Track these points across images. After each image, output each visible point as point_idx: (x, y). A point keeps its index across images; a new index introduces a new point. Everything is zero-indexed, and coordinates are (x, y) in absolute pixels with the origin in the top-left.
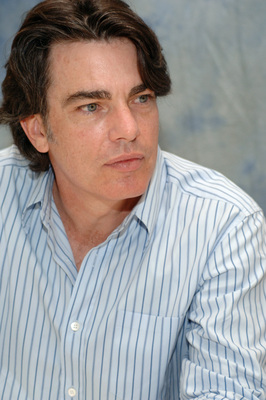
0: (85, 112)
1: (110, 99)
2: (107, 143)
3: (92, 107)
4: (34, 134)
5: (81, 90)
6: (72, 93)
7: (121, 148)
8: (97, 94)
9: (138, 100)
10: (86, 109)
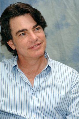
0: (22, 36)
1: (27, 31)
2: (29, 43)
3: (24, 34)
4: (11, 45)
5: (19, 30)
6: (17, 31)
7: (33, 43)
8: (23, 30)
9: (36, 30)
10: (22, 35)
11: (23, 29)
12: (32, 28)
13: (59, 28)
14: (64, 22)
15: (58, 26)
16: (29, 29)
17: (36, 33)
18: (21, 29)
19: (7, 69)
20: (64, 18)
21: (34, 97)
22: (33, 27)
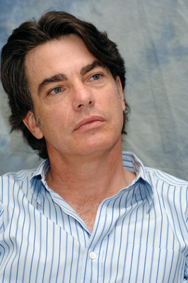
0: (53, 95)
10: (53, 92)
11: (54, 75)
12: (79, 71)
13: (157, 62)
14: (170, 45)
15: (153, 56)
16: (72, 75)
17: (92, 86)
18: (49, 74)
19: (21, 187)
20: (171, 32)
21: (93, 255)
22: (83, 69)
